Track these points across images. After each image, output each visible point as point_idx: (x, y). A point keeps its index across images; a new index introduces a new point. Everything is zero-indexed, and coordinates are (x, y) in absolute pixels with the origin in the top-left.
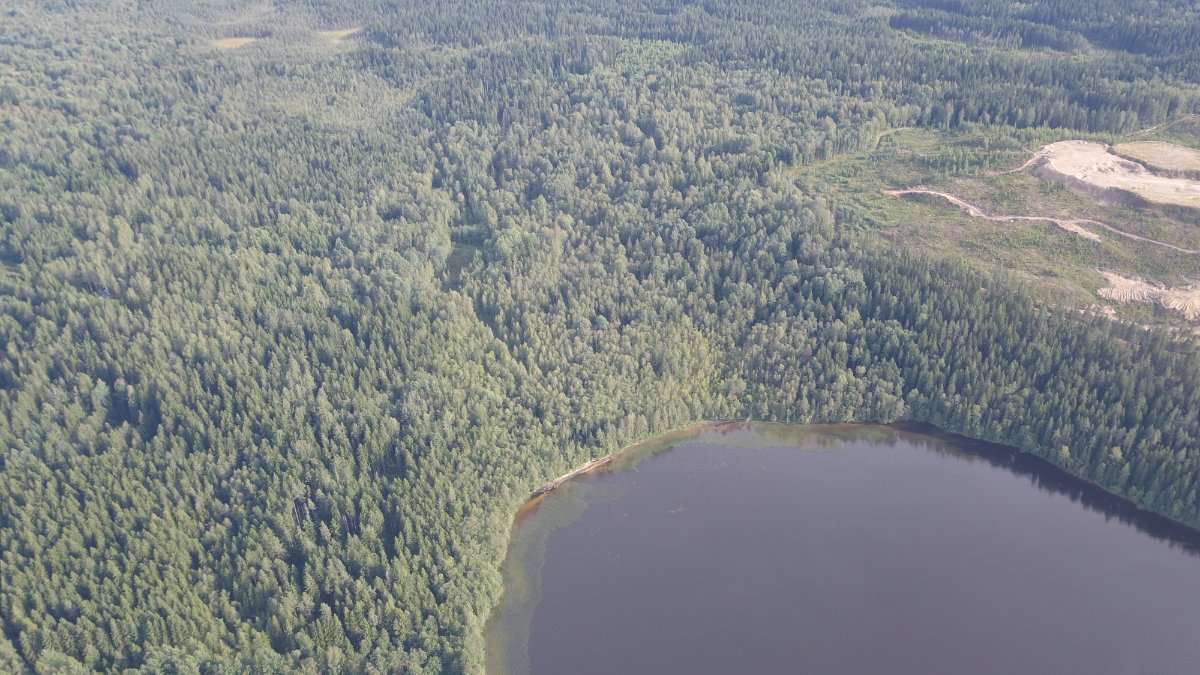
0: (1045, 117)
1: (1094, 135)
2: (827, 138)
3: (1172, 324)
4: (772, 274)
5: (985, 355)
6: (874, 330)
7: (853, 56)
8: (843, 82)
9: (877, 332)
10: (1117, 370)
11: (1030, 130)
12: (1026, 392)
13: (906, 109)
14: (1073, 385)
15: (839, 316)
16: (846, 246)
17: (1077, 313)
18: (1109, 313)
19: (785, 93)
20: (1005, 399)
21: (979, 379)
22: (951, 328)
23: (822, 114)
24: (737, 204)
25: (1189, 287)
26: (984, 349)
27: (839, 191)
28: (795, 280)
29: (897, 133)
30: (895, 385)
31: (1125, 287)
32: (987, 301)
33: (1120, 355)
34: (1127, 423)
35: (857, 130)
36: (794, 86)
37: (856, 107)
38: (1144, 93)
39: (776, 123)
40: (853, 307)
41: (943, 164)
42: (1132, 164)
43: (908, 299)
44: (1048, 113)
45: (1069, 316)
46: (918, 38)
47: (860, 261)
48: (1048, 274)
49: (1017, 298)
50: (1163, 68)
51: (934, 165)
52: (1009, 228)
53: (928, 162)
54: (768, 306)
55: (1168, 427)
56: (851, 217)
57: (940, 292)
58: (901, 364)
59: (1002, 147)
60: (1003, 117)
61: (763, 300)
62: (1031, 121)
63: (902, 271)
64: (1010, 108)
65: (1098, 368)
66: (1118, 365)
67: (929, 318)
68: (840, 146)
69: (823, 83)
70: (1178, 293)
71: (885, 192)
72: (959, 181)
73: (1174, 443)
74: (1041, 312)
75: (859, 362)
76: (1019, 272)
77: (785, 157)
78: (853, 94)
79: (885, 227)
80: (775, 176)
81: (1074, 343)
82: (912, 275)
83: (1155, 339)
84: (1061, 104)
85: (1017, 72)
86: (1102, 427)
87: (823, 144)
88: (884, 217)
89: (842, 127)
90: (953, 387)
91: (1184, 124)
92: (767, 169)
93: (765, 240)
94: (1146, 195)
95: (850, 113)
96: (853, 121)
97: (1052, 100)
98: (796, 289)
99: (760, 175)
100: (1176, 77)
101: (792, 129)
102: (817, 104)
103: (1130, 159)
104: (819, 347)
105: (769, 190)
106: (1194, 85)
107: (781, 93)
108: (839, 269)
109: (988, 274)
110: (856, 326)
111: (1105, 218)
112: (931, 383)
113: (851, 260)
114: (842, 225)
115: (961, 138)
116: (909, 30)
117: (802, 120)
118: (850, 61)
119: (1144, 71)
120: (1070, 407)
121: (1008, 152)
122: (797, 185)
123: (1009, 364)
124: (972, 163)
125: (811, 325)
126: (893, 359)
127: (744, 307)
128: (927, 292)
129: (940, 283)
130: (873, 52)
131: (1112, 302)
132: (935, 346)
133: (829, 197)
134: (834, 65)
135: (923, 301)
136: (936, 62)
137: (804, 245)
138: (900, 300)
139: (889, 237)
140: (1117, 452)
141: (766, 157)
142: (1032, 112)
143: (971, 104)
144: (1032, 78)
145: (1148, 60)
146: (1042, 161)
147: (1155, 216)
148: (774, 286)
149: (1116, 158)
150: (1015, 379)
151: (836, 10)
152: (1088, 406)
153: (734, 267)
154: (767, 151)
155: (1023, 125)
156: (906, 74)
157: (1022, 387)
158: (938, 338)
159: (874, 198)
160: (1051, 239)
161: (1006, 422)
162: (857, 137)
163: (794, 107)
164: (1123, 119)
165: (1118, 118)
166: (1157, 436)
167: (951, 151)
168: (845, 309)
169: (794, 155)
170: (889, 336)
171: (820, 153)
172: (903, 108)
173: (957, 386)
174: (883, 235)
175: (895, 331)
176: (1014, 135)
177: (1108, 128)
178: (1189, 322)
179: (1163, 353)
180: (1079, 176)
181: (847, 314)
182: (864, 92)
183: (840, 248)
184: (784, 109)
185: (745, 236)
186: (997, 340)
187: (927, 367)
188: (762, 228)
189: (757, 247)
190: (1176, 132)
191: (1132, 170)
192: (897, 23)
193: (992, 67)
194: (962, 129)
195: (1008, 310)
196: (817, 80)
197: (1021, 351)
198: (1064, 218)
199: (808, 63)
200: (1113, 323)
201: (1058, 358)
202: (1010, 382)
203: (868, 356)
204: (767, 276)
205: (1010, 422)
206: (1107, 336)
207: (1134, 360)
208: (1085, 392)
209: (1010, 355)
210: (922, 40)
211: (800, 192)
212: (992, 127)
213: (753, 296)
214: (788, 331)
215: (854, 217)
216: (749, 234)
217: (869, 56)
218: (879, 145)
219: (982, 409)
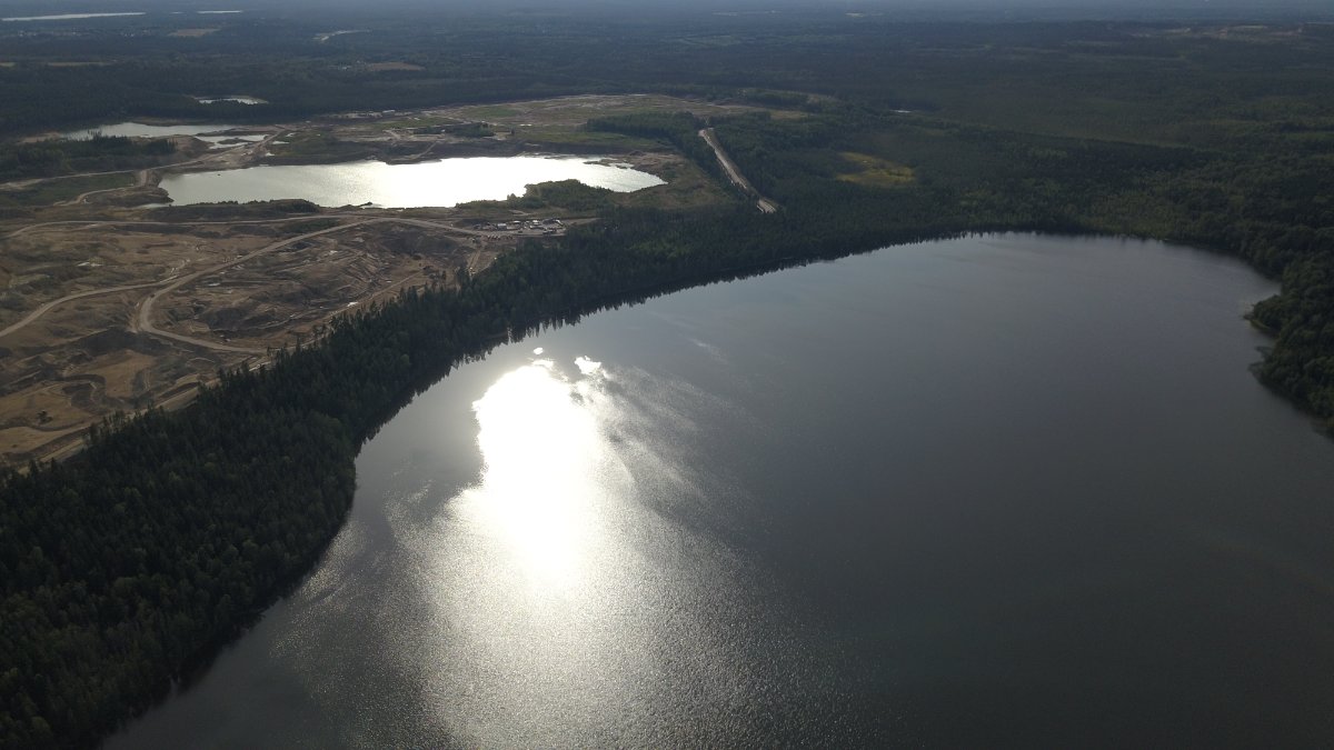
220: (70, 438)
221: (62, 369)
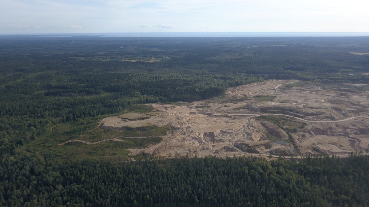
0: (99, 112)
1: (113, 114)
2: (34, 133)
3: (148, 157)
4: (26, 183)
5: (105, 183)
6: (68, 189)
7: (35, 106)
8: (34, 114)
9: (70, 189)
10: (140, 174)
11: (96, 117)
12: (120, 189)
13: (58, 119)
14: (131, 183)
15: (55, 189)
16: (51, 165)
17: (125, 162)
18: (133, 159)
19: (14, 122)
20: (115, 194)
21: (106, 191)
22: (93, 179)
23: (29, 126)
24: (5, 163)
25: (149, 147)
26: (104, 182)
27: (43, 149)
28: (35, 182)
29: (57, 126)
30: (81, 204)
31: (134, 151)
32: (100, 167)
33: (139, 170)
34: (147, 187)
35: (43, 128)
36: (16, 119)
37: (41, 121)
38: (121, 101)
39: (12, 132)
40: (59, 184)
41: (74, 132)
42: (125, 119)
43: (76, 175)
44: (99, 111)
45: (123, 164)
46: (55, 98)
47: (57, 168)
48: (114, 154)
49: (108, 164)
50: (123, 95)
51: (72, 133)
52: (99, 145)
53: (70, 132)
54: (28, 195)
55: (157, 184)
56: (49, 156)
57: (86, 169)
58: (81, 196)
59: (90, 123)
60: (87, 114)
61: (25, 193)
62: (95, 114)
63: (72, 167)
64: (89, 112)
65: (135, 175)
66: (140, 173)
67: (85, 179)
68: (39, 134)
69: (27, 116)
70: (147, 149)
71: (59, 145)
72: (81, 136)
73: (159, 188)
74: (116, 165)
75: (67, 201)
76: (106, 156)
77: (20, 143)
78: (38, 117)
79: (62, 155)
80: (17, 150)
81: (127, 171)
82: (75, 167)
83: (146, 162)
84: (102, 108)
85: (87, 102)
86: (142, 191)
87: (33, 135)
88: (61, 153)
89: (38, 128)
90: (99, 197)
91: (133, 107)
92: (14, 148)
93: (20, 173)
94: (131, 126)
95: (39, 124)
96: (41, 126)
97: (99, 108)
98: (37, 185)
99: (11, 151)
100: (127, 97)
101: (20, 133)
102: (26, 123)
103: (124, 118)
104: (51, 202)
105: (16, 155)
106: (132, 98)
107: (12, 122)
108: (50, 173)
109: (98, 160)
110: (62, 190)
111: (123, 135)
112: (92, 198)
113: (54, 169)
114: (47, 159)
115: (77, 123)
116: (51, 96)
117: (22, 129)
118: (34, 108)
119: (119, 96)
120: (132, 189)
121: (92, 124)
122: (27, 151)
123: (112, 183)
124: (83, 130)
125: (46, 195)
126: (78, 196)
127: (18, 199)
128: (82, 171)
129: (85, 167)
130: (41, 104)
131: (133, 156)
132: (90, 186)
133: (39, 151)
134: (29, 110)
135: (81, 174)
136: (63, 103)
137: (35, 170)
138: (74, 176)
139: (64, 158)
140: (148, 196)
141: (12, 145)
142: (95, 111)
143: (77, 113)
144: (92, 103)
145: (119, 93)
146: (102, 124)
147: (135, 131)
148: (28, 187)
149: (120, 119)
150: (116, 187)
151: (24, 94)
152: (137, 187)
153: (10, 186)
154: (11, 142)
155: (94, 116)
156: (54, 109)
157: (118, 188)
158: (90, 184)
159: (56, 148)
160: (112, 144)
161: (118, 201)
162: (44, 131)
163: (18, 126)
164: (119, 109)
165: (118, 109)
166: (155, 187)
167: (75, 127)
168: (57, 186)
169: (23, 142)
170: (74, 189)
171: (32, 138)
172: (57, 118)
173: (100, 196)
174: (62, 158)
175: (75, 187)
176: (92, 119)
177: (116, 112)
178: (152, 155)
179: (149, 165)
180: (113, 126)
181: (57, 187)
182: (42, 116)
183: (49, 167)
184: (15, 127)
185: (11, 173)
186: (107, 178)
187: (89, 194)
188: (17, 169)
189: (17, 176)
190: (132, 110)
191: (126, 121)
192: (46, 94)
193: (80, 102)
194: (77, 121)
195: (107, 168)
196: (24, 116)
197: (114, 178)
198: (113, 138)
199: (19, 111)
200: (135, 162)
201: (125, 176)
202: (115, 188)
203: (69, 198)
204: (24, 185)
205: (118, 200)
206: (135, 166)
207: (143, 170)
208: (135, 183)
209: (112, 181)
210: (56, 98)
211: (28, 153)
212: (85, 118)
213: (21, 193)
214: (38, 201)
215: (51, 155)
216: (13, 172)
217: (41, 105)
218: (52, 131)
219: (109, 200)
220: (345, 153)
221: (350, 135)
